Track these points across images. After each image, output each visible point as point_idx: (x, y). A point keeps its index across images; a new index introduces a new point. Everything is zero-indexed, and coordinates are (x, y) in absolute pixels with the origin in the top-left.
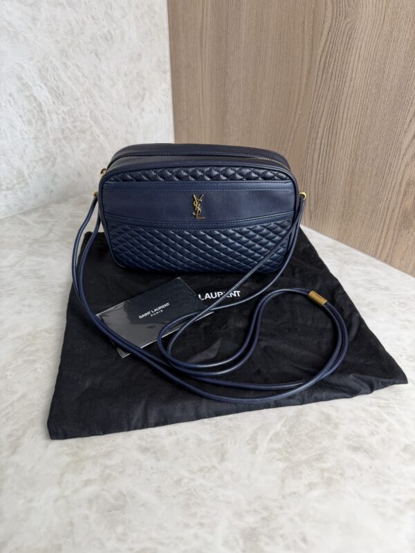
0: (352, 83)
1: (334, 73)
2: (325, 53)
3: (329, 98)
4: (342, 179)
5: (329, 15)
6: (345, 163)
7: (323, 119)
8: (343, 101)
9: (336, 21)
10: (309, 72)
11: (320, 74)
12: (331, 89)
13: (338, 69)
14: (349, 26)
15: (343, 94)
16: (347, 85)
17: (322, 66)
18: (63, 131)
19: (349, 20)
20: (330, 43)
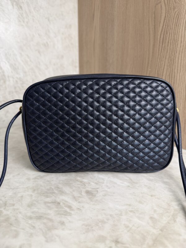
0: (182, 44)
1: (170, 42)
2: (163, 33)
3: (167, 57)
4: (182, 105)
5: (164, 11)
6: (182, 94)
7: (165, 70)
8: (177, 56)
9: (168, 13)
10: (154, 45)
11: (161, 45)
12: (169, 51)
13: (172, 38)
14: (176, 13)
15: (176, 52)
16: (179, 46)
17: (161, 40)
18: (15, 88)
19: (176, 10)
20: (166, 26)
